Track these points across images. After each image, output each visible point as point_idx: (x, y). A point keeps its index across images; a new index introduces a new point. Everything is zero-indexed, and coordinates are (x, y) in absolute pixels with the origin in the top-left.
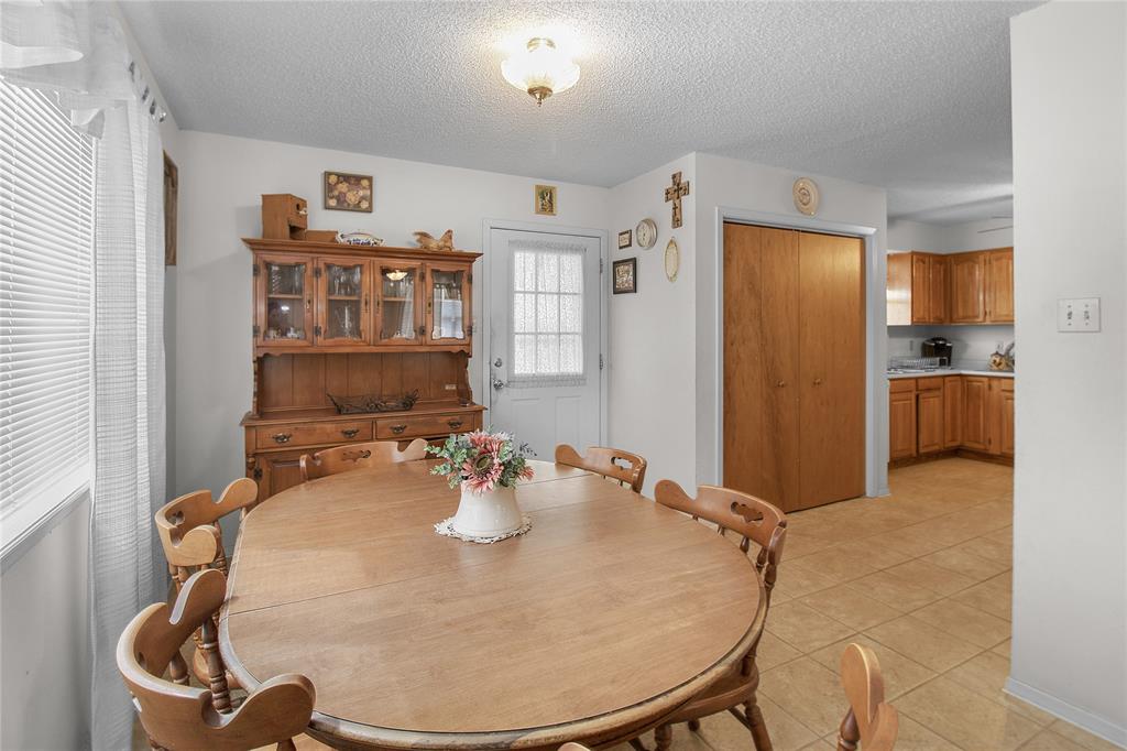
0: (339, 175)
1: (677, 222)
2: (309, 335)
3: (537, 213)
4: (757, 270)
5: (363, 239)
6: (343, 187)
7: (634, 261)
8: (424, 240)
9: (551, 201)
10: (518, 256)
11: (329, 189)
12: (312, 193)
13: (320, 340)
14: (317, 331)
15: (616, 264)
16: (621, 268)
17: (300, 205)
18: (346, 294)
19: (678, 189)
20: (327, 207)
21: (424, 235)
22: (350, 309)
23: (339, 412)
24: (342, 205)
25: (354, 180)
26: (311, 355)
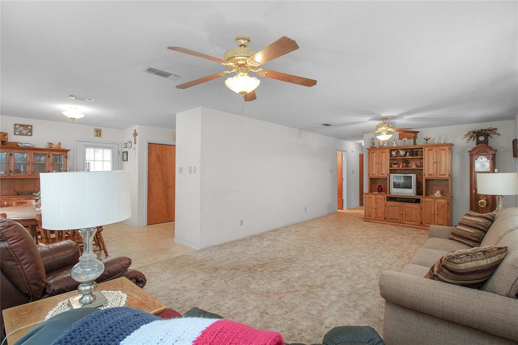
0: (20, 125)
1: (135, 143)
2: (8, 173)
3: (95, 136)
4: (161, 156)
5: (28, 145)
6: (21, 128)
7: (127, 152)
8: (51, 145)
9: (100, 133)
10: (87, 150)
11: (15, 129)
12: (10, 130)
13: (12, 174)
14: (11, 172)
15: (123, 152)
16: (124, 154)
17: (5, 135)
18: (22, 161)
19: (135, 134)
20: (15, 134)
21: (51, 144)
22: (23, 166)
23: (18, 195)
24: (21, 134)
25: (25, 126)
26: (9, 179)
